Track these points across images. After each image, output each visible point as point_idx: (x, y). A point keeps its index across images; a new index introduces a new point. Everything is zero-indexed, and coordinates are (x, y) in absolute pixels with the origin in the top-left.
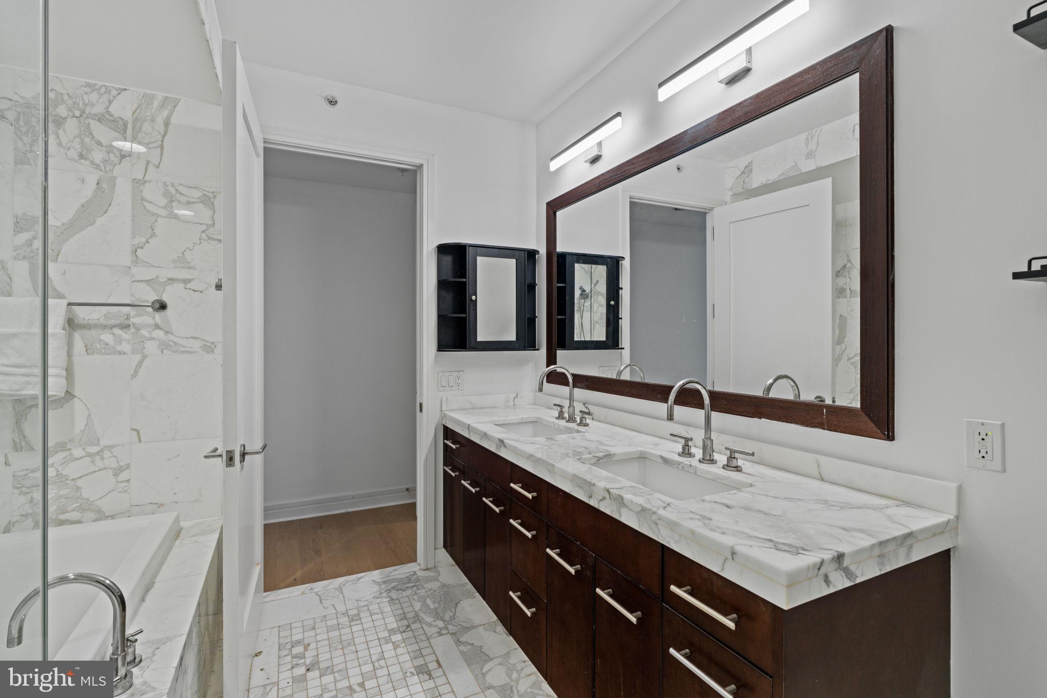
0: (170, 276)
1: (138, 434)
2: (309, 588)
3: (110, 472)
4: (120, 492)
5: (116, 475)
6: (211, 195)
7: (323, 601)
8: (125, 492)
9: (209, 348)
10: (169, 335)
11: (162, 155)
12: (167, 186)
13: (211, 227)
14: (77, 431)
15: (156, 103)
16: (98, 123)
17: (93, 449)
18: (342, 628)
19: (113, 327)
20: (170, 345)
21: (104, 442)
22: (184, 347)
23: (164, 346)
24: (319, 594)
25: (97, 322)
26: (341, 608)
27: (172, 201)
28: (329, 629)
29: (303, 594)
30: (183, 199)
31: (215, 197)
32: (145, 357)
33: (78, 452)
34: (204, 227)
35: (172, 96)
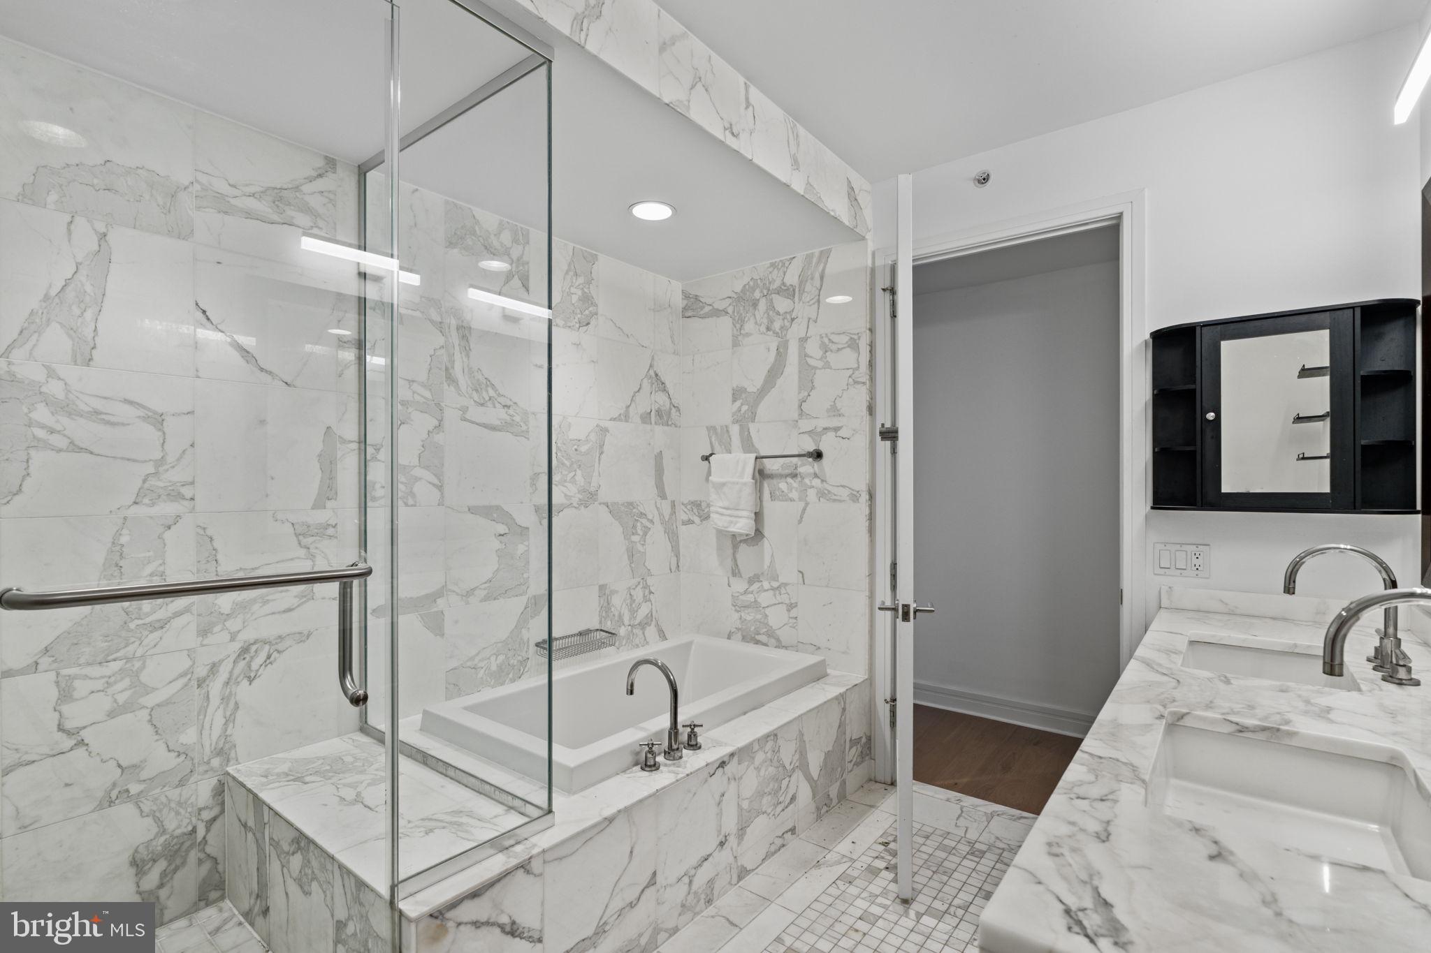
0: (824, 426)
1: (803, 575)
2: (958, 798)
3: (784, 607)
4: (791, 627)
5: (789, 611)
6: (856, 337)
7: (961, 819)
8: (794, 628)
9: (855, 497)
10: (825, 483)
11: (818, 309)
12: (822, 337)
13: (857, 370)
14: (766, 567)
15: (815, 260)
16: (777, 295)
17: (775, 584)
18: (954, 854)
19: (786, 476)
20: (825, 493)
21: (782, 579)
22: (835, 495)
23: (822, 494)
24: (964, 810)
25: (777, 472)
26: (972, 835)
27: (826, 351)
28: (941, 847)
29: (948, 800)
30: (834, 347)
31: (859, 338)
32: (807, 504)
33: (766, 585)
34: (850, 372)
35: (825, 248)
